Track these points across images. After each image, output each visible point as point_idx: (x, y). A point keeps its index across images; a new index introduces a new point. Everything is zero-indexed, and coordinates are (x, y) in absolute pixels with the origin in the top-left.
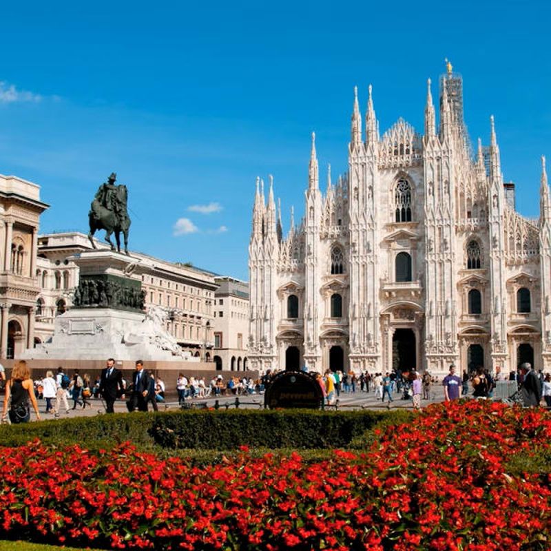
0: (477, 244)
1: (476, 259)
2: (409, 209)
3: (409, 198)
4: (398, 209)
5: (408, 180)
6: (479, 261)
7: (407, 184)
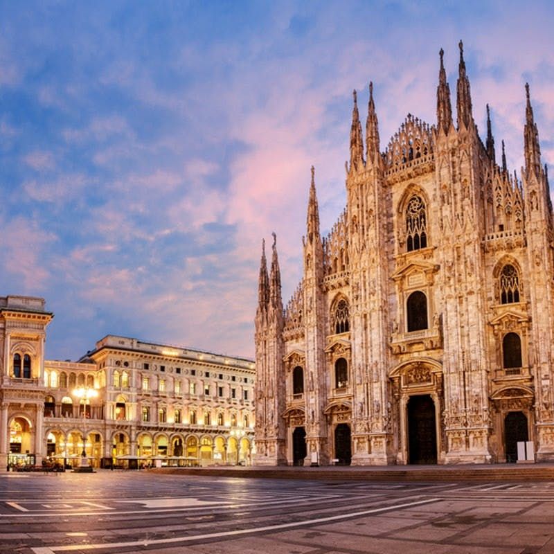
0: (513, 269)
1: (513, 290)
2: (423, 234)
3: (423, 220)
4: (410, 237)
5: (421, 196)
6: (516, 293)
7: (420, 202)
